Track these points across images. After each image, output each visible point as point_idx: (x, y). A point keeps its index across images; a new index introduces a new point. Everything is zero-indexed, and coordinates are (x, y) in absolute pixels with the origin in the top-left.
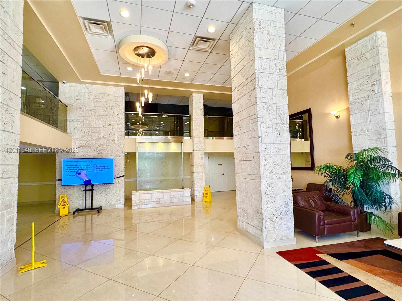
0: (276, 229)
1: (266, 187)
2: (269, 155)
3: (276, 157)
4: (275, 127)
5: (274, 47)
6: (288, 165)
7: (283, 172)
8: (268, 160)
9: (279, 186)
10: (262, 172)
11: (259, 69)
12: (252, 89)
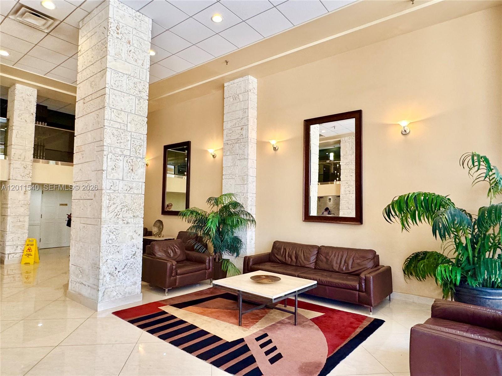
0: (118, 285)
1: (107, 234)
2: (117, 194)
3: (125, 196)
4: (127, 160)
5: (135, 61)
6: (140, 208)
7: (133, 216)
8: (113, 201)
9: (126, 233)
10: (103, 215)
11: (112, 84)
12: (101, 107)
